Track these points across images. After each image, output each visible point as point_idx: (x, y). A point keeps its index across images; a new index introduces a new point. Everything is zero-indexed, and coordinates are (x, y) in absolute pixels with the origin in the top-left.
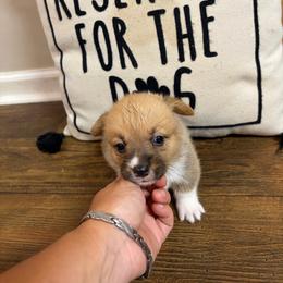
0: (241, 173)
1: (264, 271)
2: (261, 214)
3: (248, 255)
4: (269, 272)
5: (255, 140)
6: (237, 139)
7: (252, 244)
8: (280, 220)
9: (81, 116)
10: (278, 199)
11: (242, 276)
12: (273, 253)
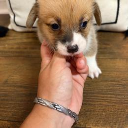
0: (105, 48)
1: (119, 95)
2: (116, 67)
3: (110, 87)
4: (122, 95)
5: (112, 34)
6: (103, 33)
7: (112, 81)
8: (126, 70)
9: (18, 16)
10: (125, 60)
11: (106, 97)
12: (124, 86)
